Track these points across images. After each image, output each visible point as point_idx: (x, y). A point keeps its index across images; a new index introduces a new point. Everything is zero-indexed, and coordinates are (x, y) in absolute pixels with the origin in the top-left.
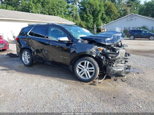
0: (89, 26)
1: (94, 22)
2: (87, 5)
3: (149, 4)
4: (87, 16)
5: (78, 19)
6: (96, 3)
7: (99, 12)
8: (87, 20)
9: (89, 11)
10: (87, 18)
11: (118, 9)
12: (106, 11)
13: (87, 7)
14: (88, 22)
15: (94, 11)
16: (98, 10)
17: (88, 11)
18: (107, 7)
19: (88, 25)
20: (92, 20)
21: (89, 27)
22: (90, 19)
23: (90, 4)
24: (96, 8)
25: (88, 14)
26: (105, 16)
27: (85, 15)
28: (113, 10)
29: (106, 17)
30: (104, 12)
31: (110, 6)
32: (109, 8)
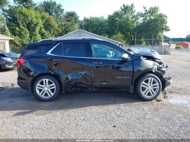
0: (25, 42)
1: (31, 37)
2: (19, 15)
3: (89, 21)
4: (20, 29)
5: (7, 33)
6: (31, 14)
7: (36, 25)
8: (21, 34)
9: (22, 23)
10: (21, 32)
11: (57, 23)
12: (44, 25)
13: (18, 17)
14: (23, 38)
15: (29, 24)
16: (35, 23)
17: (20, 23)
18: (45, 20)
19: (22, 41)
20: (28, 35)
21: (24, 44)
22: (25, 33)
23: (23, 14)
24: (31, 20)
25: (21, 26)
26: (43, 30)
27: (17, 28)
28: (53, 24)
29: (46, 32)
30: (42, 26)
31: (48, 18)
32: (47, 21)
